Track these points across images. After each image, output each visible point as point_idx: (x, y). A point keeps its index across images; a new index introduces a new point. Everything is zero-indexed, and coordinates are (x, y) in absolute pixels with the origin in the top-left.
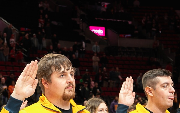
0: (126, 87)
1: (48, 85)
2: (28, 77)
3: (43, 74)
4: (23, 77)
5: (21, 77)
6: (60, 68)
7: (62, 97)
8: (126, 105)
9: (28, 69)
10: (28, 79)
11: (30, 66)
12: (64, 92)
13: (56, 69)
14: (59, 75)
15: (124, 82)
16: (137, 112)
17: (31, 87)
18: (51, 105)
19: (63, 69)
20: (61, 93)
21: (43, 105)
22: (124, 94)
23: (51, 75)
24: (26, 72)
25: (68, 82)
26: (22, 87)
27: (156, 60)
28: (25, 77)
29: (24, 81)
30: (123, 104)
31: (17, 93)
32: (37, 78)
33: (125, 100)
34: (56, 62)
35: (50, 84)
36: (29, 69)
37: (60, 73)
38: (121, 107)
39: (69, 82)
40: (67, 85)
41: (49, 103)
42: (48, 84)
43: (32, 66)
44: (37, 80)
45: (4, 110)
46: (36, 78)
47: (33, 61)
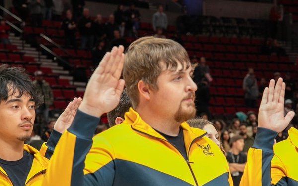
0: (270, 97)
1: (149, 93)
2: (108, 75)
3: (143, 73)
4: (99, 76)
5: (95, 76)
6: (175, 65)
7: (175, 115)
8: (271, 129)
9: (108, 60)
10: (109, 79)
11: (112, 57)
12: (180, 107)
13: (168, 66)
14: (173, 77)
15: (266, 88)
16: (291, 142)
17: (114, 93)
18: (147, 128)
19: (180, 67)
20: (173, 109)
21: (133, 127)
22: (268, 110)
23: (159, 76)
24: (104, 67)
25: (187, 90)
26: (98, 94)
27: (277, 43)
28: (103, 76)
29: (101, 82)
30: (266, 128)
31: (90, 105)
32: (124, 77)
33: (270, 121)
34: (168, 54)
35: (155, 93)
36: (110, 62)
37: (175, 73)
38: (263, 133)
39: (189, 90)
40: (185, 95)
41: (144, 124)
42: (149, 91)
43: (115, 56)
44: (123, 82)
45: (67, 134)
46: (121, 78)
47: (115, 48)
